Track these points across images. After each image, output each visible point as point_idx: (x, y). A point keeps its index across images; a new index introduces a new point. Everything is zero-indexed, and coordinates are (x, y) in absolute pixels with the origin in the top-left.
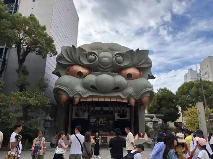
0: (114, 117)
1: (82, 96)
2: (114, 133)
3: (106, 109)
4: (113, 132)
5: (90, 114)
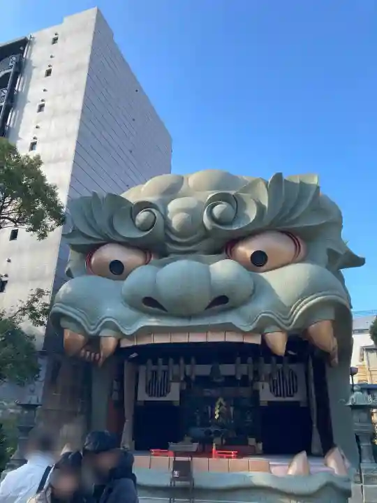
1: (122, 329)
2: (260, 446)
3: (227, 369)
4: (257, 442)
5: (185, 388)
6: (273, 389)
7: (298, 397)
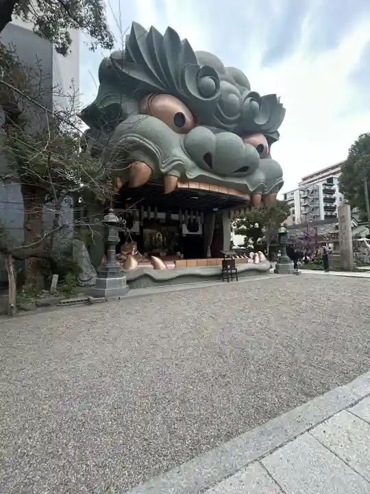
0: (180, 230)
1: (186, 174)
4: (181, 253)
5: (142, 225)
6: (189, 228)
7: (200, 232)
